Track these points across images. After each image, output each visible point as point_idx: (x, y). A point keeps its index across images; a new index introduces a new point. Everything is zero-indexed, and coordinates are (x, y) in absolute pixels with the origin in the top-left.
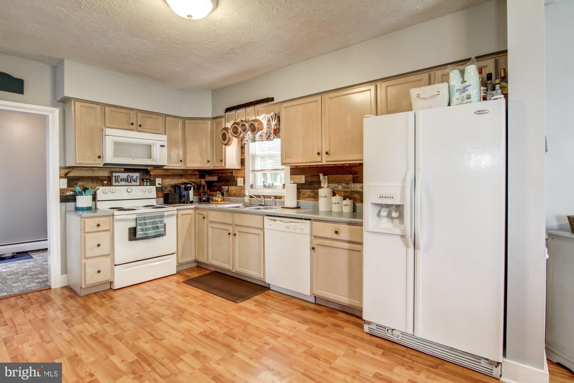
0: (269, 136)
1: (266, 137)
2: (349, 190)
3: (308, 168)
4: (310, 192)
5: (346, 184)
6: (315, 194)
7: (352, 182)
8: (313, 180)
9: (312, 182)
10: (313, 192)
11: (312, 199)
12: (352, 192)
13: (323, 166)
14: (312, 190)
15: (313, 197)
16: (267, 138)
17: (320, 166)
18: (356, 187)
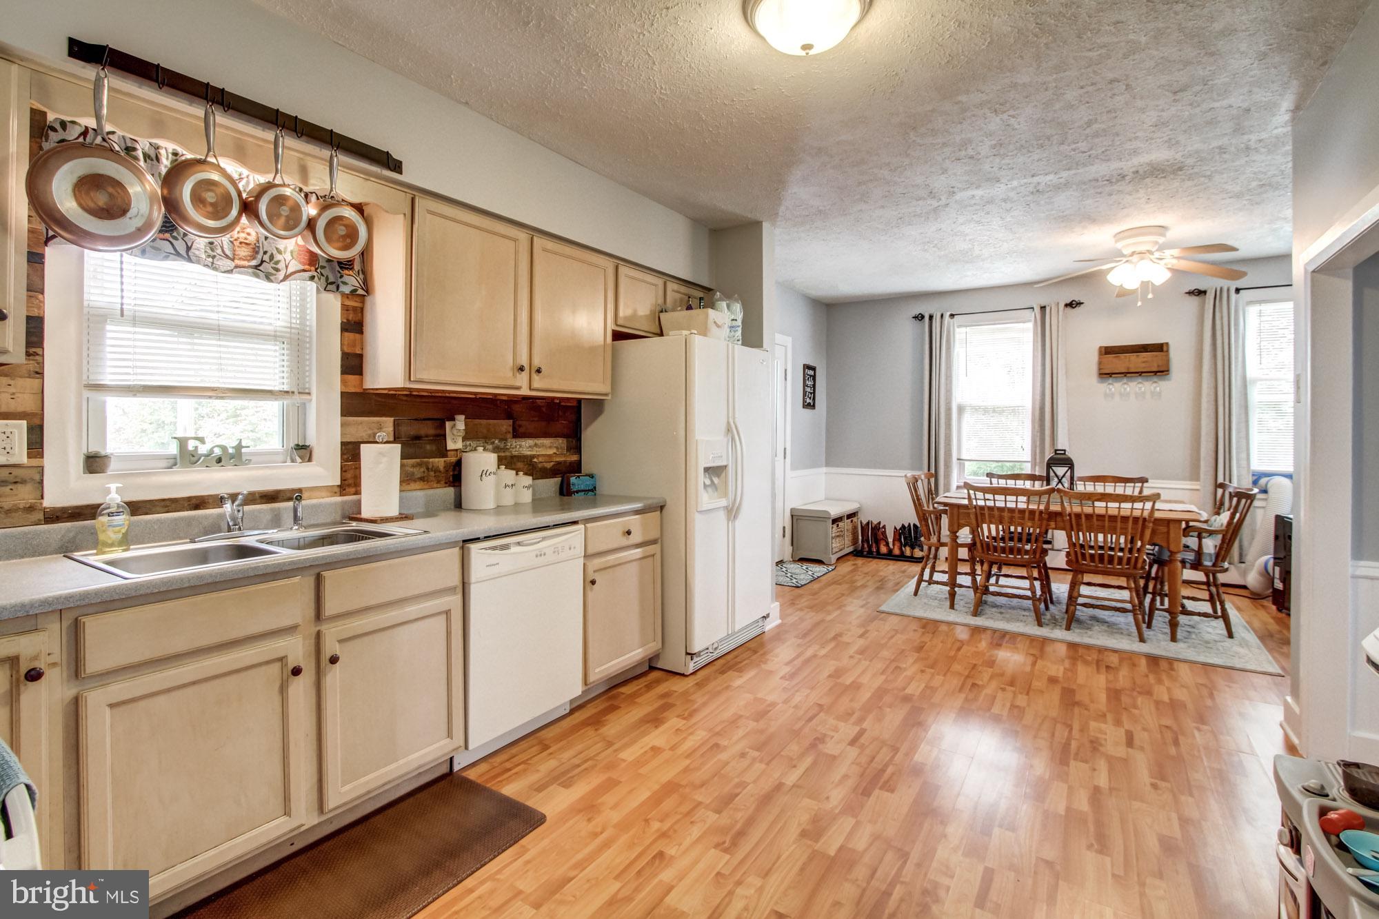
0: (262, 262)
1: (254, 263)
2: (508, 454)
3: (405, 398)
4: (413, 466)
5: (501, 440)
6: (428, 469)
7: (510, 435)
8: (422, 432)
9: (418, 438)
10: (419, 465)
11: (418, 485)
12: (513, 457)
13: (447, 395)
14: (418, 460)
15: (422, 479)
16: (256, 267)
17: (440, 395)
18: (521, 446)
